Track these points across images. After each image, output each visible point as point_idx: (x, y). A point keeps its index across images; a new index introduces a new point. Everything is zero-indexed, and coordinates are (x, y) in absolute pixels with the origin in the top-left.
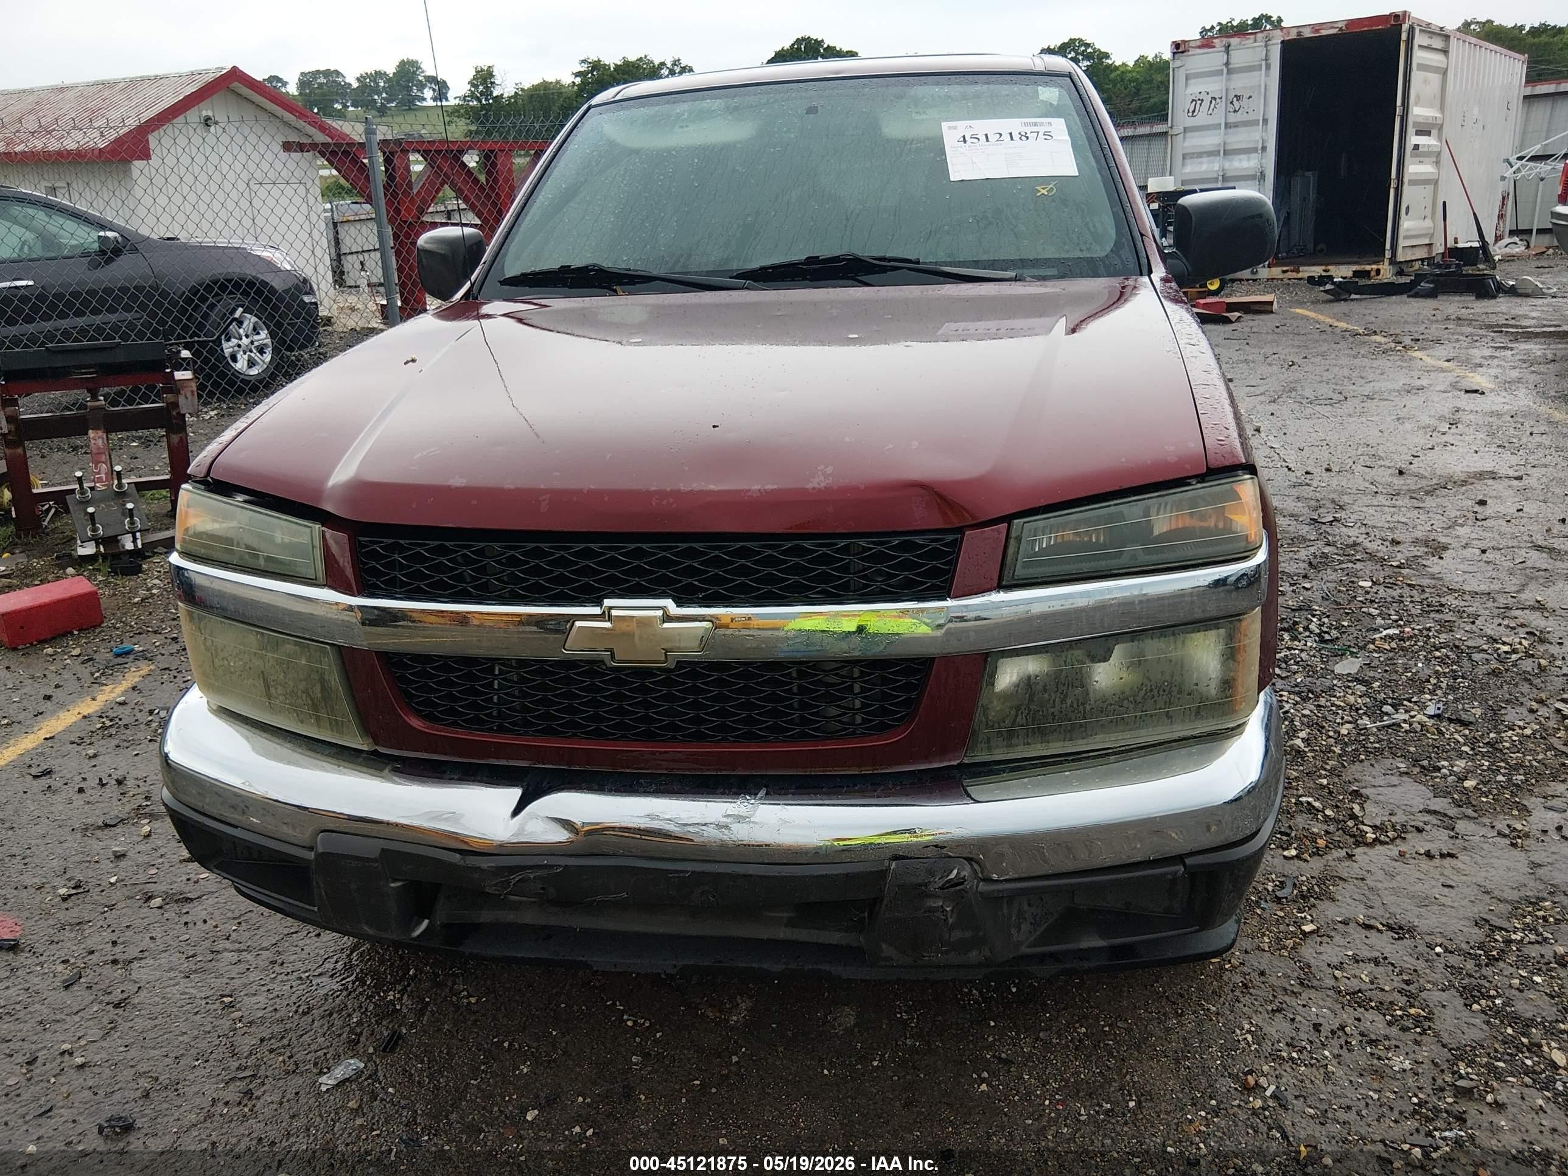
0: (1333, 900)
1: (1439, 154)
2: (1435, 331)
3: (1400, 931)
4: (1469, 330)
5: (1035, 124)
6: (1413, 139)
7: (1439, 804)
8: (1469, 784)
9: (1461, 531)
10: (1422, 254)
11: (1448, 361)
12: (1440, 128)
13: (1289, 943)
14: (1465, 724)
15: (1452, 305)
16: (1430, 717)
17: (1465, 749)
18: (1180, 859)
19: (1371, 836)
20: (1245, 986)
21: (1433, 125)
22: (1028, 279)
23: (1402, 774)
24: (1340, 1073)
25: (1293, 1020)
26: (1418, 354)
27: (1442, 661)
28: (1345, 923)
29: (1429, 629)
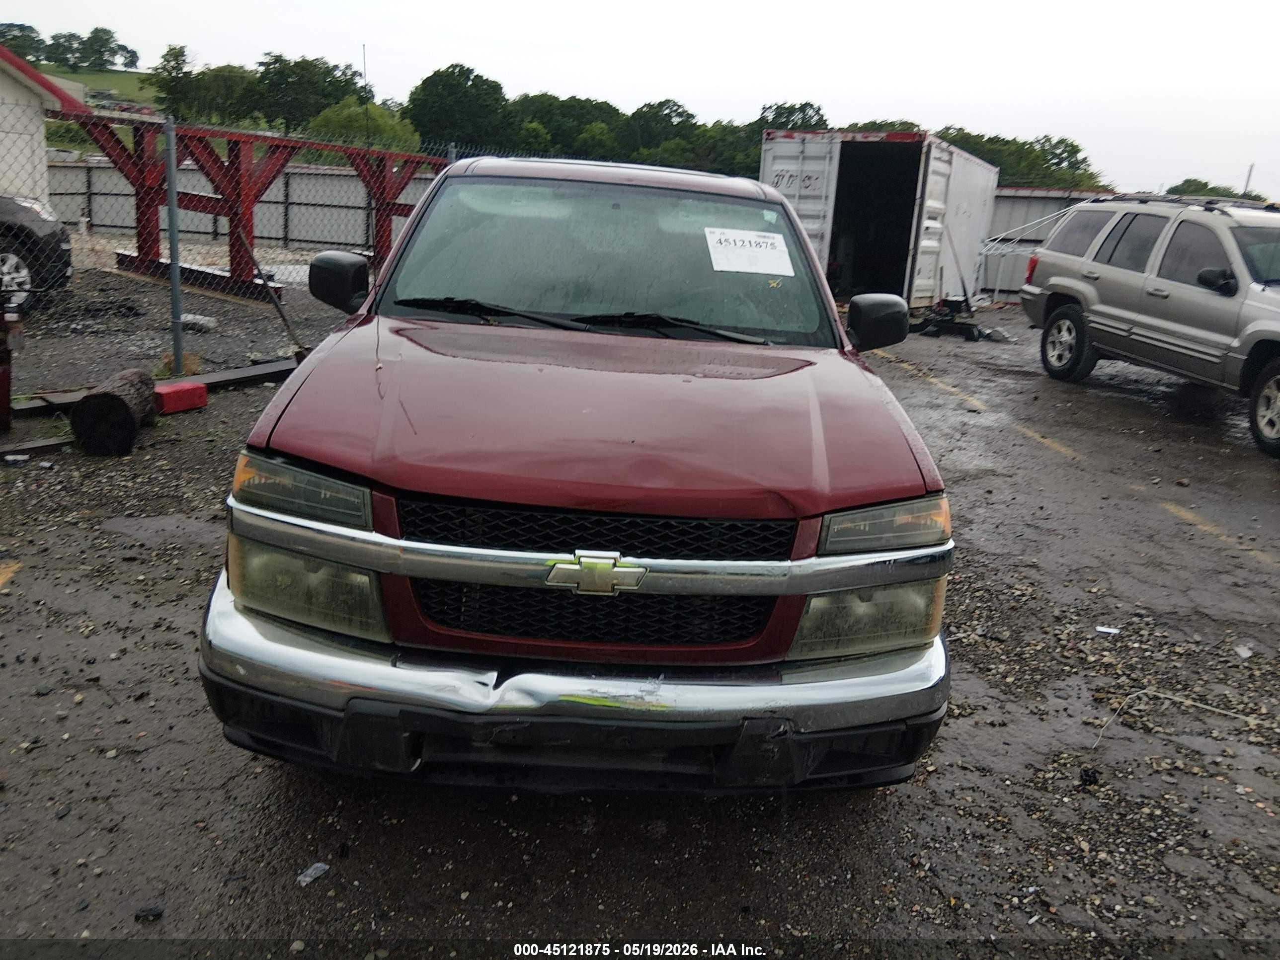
0: (942, 752)
1: (941, 234)
2: (942, 363)
3: (984, 771)
4: (964, 365)
5: (765, 237)
6: (926, 223)
7: (995, 692)
8: (1010, 680)
9: (981, 511)
10: (925, 303)
11: (954, 387)
12: (944, 216)
13: (922, 778)
14: (1001, 641)
15: (950, 344)
16: (980, 636)
17: (1003, 657)
18: (903, 720)
19: (957, 712)
20: (900, 804)
21: (939, 214)
22: (771, 344)
23: (969, 672)
24: (965, 855)
25: (932, 825)
26: (934, 380)
27: (981, 599)
28: (951, 766)
29: (970, 577)
